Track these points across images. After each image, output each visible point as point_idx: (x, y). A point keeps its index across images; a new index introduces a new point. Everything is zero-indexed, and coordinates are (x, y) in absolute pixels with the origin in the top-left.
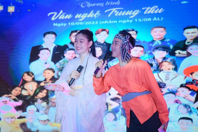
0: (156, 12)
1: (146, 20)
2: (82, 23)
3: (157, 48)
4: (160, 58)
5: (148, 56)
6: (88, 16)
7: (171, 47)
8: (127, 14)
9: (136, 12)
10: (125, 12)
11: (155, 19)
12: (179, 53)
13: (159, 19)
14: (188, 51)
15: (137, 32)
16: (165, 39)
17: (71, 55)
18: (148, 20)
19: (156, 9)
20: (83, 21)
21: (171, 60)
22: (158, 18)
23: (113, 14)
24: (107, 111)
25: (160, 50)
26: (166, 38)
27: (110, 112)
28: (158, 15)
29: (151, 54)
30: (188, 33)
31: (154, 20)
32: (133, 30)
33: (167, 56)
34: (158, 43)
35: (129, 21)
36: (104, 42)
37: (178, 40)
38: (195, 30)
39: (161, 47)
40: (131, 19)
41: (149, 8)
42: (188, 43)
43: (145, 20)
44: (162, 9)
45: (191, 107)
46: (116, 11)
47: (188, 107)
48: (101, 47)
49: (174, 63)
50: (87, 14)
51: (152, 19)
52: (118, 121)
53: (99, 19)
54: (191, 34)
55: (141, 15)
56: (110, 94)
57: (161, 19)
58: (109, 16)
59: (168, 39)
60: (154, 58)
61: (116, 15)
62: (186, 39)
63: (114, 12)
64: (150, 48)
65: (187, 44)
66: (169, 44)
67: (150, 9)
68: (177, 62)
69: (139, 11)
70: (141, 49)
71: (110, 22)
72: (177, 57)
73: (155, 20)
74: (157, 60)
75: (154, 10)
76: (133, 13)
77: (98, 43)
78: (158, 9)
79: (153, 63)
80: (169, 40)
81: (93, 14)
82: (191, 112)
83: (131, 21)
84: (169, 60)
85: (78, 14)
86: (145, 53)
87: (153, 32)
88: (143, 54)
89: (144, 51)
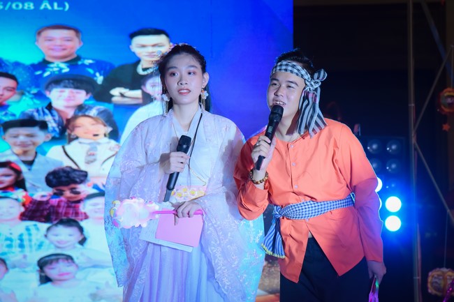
1: (17, 6)
4: (68, 107)
5: (31, 102)
7: (100, 79)
11: (46, 5)
12: (122, 95)
13: (58, 6)
14: (145, 90)
16: (78, 58)
18: (26, 8)
21: (101, 113)
22: (56, 4)
25: (66, 87)
26: (83, 55)
29: (39, 96)
30: (143, 46)
31: (42, 7)
33: (87, 103)
34: (61, 69)
37: (117, 63)
39: (68, 79)
42: (145, 70)
43: (14, 6)
49: (108, 119)
51: (37, 5)
54: (150, 49)
57: (64, 6)
59: (88, 59)
60: (50, 107)
62: (138, 61)
64: (36, 81)
65: (141, 72)
66: (91, 71)
68: (116, 118)
72: (117, 106)
73: (46, 9)
74: (57, 111)
79: (48, 118)
80: (91, 61)
84: (93, 112)
86: (23, 94)
87: (41, 39)
88: (16, 97)
89: (19, 90)
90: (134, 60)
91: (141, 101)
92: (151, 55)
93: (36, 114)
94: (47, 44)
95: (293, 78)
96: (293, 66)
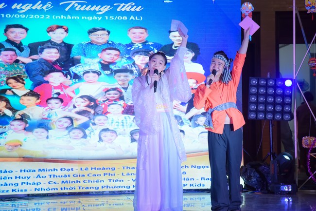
0: (133, 10)
1: (120, 18)
2: (24, 16)
3: (137, 52)
4: (142, 64)
5: (126, 61)
6: (34, 8)
7: (156, 51)
8: (92, 9)
9: (105, 9)
10: (90, 6)
11: (132, 17)
13: (138, 18)
15: (109, 32)
16: (146, 42)
17: (9, 57)
18: (123, 19)
19: (132, 7)
20: (25, 13)
22: (136, 17)
23: (73, 8)
24: (71, 128)
25: (141, 55)
27: (76, 128)
28: (135, 13)
29: (129, 58)
30: (175, 37)
31: (130, 19)
32: (104, 29)
34: (139, 47)
35: (96, 18)
36: (61, 42)
39: (142, 51)
40: (100, 16)
41: (123, 4)
42: (175, 47)
43: (118, 18)
44: (140, 7)
45: (182, 118)
46: (76, 5)
47: (178, 119)
48: (57, 49)
50: (31, 5)
51: (129, 17)
52: (88, 138)
53: (50, 12)
55: (113, 12)
56: (75, 107)
57: (140, 18)
58: (67, 9)
59: (150, 42)
60: (134, 64)
61: (77, 9)
62: (173, 43)
63: (74, 5)
64: (128, 52)
65: (174, 48)
66: (152, 48)
67: (124, 6)
69: (109, 6)
70: (117, 52)
71: (69, 17)
73: (132, 19)
74: (137, 65)
75: (130, 7)
76: (101, 9)
77: (53, 43)
78: (135, 7)
79: (134, 69)
80: (152, 43)
81: (42, 5)
82: (182, 123)
83: (100, 19)
85: (16, 4)
86: (122, 58)
87: (130, 33)
88: (119, 59)
89: (121, 55)
90: (171, 43)
93: (128, 67)
94: (133, 35)
95: (221, 61)
96: (221, 57)
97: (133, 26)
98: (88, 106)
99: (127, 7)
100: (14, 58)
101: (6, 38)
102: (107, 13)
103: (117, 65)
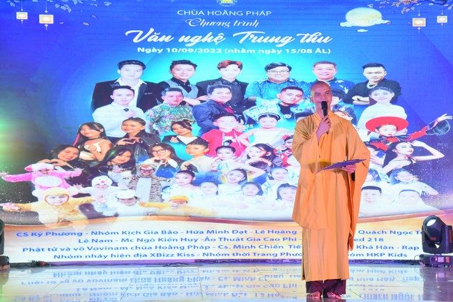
0: (319, 41)
2: (192, 50)
5: (310, 103)
6: (203, 40)
7: (346, 91)
8: (271, 41)
9: (286, 40)
10: (268, 37)
11: (318, 50)
12: (358, 100)
13: (325, 51)
14: (371, 97)
15: (290, 68)
16: (335, 79)
17: (174, 98)
18: (308, 52)
19: (319, 37)
20: (193, 47)
21: (347, 109)
22: (323, 50)
23: (248, 40)
24: (245, 182)
27: (250, 183)
28: (322, 46)
30: (370, 73)
31: (316, 52)
32: (284, 65)
33: (340, 104)
35: (275, 52)
36: (234, 80)
37: (356, 82)
38: (381, 69)
40: (279, 48)
41: (308, 34)
42: (371, 86)
43: (302, 51)
44: (328, 37)
45: (379, 172)
46: (252, 36)
47: (374, 173)
48: (229, 88)
49: (351, 113)
50: (201, 37)
51: (314, 50)
52: (264, 194)
53: (221, 45)
54: (374, 75)
55: (296, 44)
56: (249, 158)
57: (328, 51)
58: (241, 42)
59: (340, 80)
61: (253, 41)
62: (368, 81)
63: (249, 37)
65: (369, 87)
66: (342, 87)
67: (309, 37)
68: (356, 112)
69: (291, 37)
70: (299, 92)
71: (243, 51)
72: (356, 106)
73: (318, 53)
75: (316, 38)
76: (282, 41)
77: (224, 82)
78: (322, 37)
80: (342, 81)
81: (212, 37)
82: (378, 179)
83: (279, 52)
84: (343, 109)
85: (184, 36)
86: (306, 99)
87: (316, 69)
88: (302, 100)
89: (304, 96)
90: (365, 81)
91: (368, 103)
92: (375, 77)
93: (312, 110)
94: (319, 71)
97: (319, 61)
98: (264, 157)
99: (312, 38)
100: (180, 100)
101: (171, 77)
102: (287, 46)
103: (299, 108)
